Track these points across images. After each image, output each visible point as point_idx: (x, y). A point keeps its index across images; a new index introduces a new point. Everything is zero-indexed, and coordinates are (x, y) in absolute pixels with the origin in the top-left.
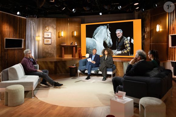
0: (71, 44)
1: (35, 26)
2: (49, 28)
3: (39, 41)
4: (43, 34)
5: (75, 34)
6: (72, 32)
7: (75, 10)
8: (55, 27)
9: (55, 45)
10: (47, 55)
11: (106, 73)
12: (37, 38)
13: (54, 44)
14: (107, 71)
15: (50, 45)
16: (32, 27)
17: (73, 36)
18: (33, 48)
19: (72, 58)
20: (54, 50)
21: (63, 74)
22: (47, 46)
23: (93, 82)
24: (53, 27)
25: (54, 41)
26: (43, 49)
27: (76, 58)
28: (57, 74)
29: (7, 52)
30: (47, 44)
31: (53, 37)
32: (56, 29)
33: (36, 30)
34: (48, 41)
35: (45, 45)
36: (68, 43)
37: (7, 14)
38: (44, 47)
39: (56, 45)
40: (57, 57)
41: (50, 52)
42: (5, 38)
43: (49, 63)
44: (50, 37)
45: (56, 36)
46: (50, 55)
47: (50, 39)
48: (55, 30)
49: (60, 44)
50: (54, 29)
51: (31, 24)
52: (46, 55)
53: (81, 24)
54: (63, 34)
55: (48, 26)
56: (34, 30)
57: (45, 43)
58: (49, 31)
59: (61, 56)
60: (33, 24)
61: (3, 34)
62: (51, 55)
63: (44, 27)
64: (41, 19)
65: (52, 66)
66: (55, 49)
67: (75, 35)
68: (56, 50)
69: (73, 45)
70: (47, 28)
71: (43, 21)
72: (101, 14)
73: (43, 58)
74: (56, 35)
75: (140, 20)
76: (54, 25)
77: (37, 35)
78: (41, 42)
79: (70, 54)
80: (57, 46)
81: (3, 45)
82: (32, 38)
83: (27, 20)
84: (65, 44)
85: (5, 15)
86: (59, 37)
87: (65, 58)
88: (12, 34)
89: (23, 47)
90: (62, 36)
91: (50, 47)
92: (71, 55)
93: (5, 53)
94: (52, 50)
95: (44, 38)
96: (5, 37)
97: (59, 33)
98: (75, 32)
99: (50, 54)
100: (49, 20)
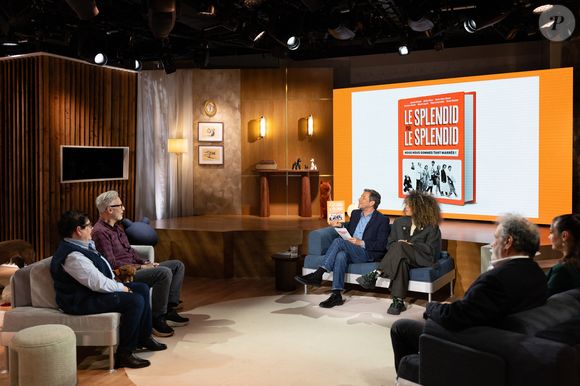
0: (297, 164)
1: (166, 101)
2: (215, 107)
3: (179, 155)
4: (196, 129)
5: (312, 127)
6: (301, 121)
7: (296, 42)
8: (237, 104)
9: (237, 168)
10: (209, 204)
11: (406, 285)
12: (173, 146)
13: (234, 164)
14: (409, 279)
15: (220, 170)
16: (158, 105)
17: (302, 136)
18: (162, 180)
19: (297, 217)
20: (234, 187)
21: (257, 278)
22: (207, 171)
23: (349, 322)
24: (229, 103)
25: (235, 152)
26: (197, 184)
27: (314, 216)
28: (235, 279)
29: (68, 196)
30: (210, 165)
31: (229, 141)
32: (242, 109)
33: (171, 116)
34: (211, 154)
35: (202, 170)
36: (283, 164)
37: (67, 61)
38: (198, 175)
39: (239, 170)
40: (243, 213)
41: (220, 194)
42: (62, 147)
43: (205, 239)
44: (220, 140)
45: (242, 135)
46: (221, 205)
47: (221, 148)
48: (238, 114)
49: (255, 165)
50: (235, 109)
51: (153, 93)
52: (206, 203)
53: (334, 91)
54: (265, 128)
55: (213, 98)
56: (165, 116)
57: (201, 162)
58: (217, 117)
59: (257, 209)
60: (159, 91)
61: (53, 133)
62: (224, 205)
63: (199, 105)
64: (190, 74)
65: (216, 250)
66: (237, 185)
67: (311, 132)
68: (240, 186)
69: (303, 170)
70: (209, 109)
71: (193, 80)
72: (404, 50)
73: (195, 215)
74: (242, 130)
75: (570, 70)
76: (233, 95)
77: (174, 132)
78: (187, 159)
79: (291, 202)
80: (243, 173)
81: (53, 168)
82: (158, 143)
83: (139, 77)
84: (274, 167)
85: (60, 64)
86: (252, 139)
87: (272, 217)
88: (85, 131)
89: (126, 176)
90: (263, 135)
91: (218, 175)
92: (295, 208)
93: (64, 197)
94: (225, 189)
95: (198, 143)
96: (61, 144)
97: (251, 123)
98: (311, 121)
99: (221, 201)
100: (219, 77)
